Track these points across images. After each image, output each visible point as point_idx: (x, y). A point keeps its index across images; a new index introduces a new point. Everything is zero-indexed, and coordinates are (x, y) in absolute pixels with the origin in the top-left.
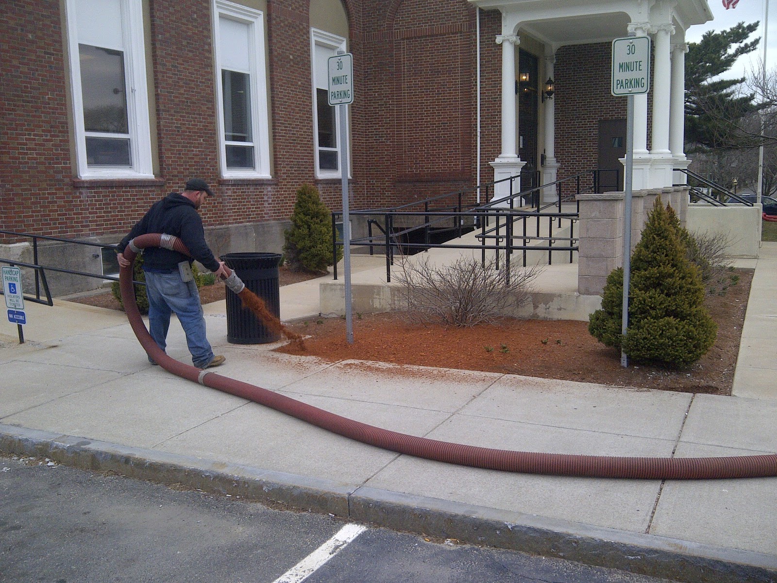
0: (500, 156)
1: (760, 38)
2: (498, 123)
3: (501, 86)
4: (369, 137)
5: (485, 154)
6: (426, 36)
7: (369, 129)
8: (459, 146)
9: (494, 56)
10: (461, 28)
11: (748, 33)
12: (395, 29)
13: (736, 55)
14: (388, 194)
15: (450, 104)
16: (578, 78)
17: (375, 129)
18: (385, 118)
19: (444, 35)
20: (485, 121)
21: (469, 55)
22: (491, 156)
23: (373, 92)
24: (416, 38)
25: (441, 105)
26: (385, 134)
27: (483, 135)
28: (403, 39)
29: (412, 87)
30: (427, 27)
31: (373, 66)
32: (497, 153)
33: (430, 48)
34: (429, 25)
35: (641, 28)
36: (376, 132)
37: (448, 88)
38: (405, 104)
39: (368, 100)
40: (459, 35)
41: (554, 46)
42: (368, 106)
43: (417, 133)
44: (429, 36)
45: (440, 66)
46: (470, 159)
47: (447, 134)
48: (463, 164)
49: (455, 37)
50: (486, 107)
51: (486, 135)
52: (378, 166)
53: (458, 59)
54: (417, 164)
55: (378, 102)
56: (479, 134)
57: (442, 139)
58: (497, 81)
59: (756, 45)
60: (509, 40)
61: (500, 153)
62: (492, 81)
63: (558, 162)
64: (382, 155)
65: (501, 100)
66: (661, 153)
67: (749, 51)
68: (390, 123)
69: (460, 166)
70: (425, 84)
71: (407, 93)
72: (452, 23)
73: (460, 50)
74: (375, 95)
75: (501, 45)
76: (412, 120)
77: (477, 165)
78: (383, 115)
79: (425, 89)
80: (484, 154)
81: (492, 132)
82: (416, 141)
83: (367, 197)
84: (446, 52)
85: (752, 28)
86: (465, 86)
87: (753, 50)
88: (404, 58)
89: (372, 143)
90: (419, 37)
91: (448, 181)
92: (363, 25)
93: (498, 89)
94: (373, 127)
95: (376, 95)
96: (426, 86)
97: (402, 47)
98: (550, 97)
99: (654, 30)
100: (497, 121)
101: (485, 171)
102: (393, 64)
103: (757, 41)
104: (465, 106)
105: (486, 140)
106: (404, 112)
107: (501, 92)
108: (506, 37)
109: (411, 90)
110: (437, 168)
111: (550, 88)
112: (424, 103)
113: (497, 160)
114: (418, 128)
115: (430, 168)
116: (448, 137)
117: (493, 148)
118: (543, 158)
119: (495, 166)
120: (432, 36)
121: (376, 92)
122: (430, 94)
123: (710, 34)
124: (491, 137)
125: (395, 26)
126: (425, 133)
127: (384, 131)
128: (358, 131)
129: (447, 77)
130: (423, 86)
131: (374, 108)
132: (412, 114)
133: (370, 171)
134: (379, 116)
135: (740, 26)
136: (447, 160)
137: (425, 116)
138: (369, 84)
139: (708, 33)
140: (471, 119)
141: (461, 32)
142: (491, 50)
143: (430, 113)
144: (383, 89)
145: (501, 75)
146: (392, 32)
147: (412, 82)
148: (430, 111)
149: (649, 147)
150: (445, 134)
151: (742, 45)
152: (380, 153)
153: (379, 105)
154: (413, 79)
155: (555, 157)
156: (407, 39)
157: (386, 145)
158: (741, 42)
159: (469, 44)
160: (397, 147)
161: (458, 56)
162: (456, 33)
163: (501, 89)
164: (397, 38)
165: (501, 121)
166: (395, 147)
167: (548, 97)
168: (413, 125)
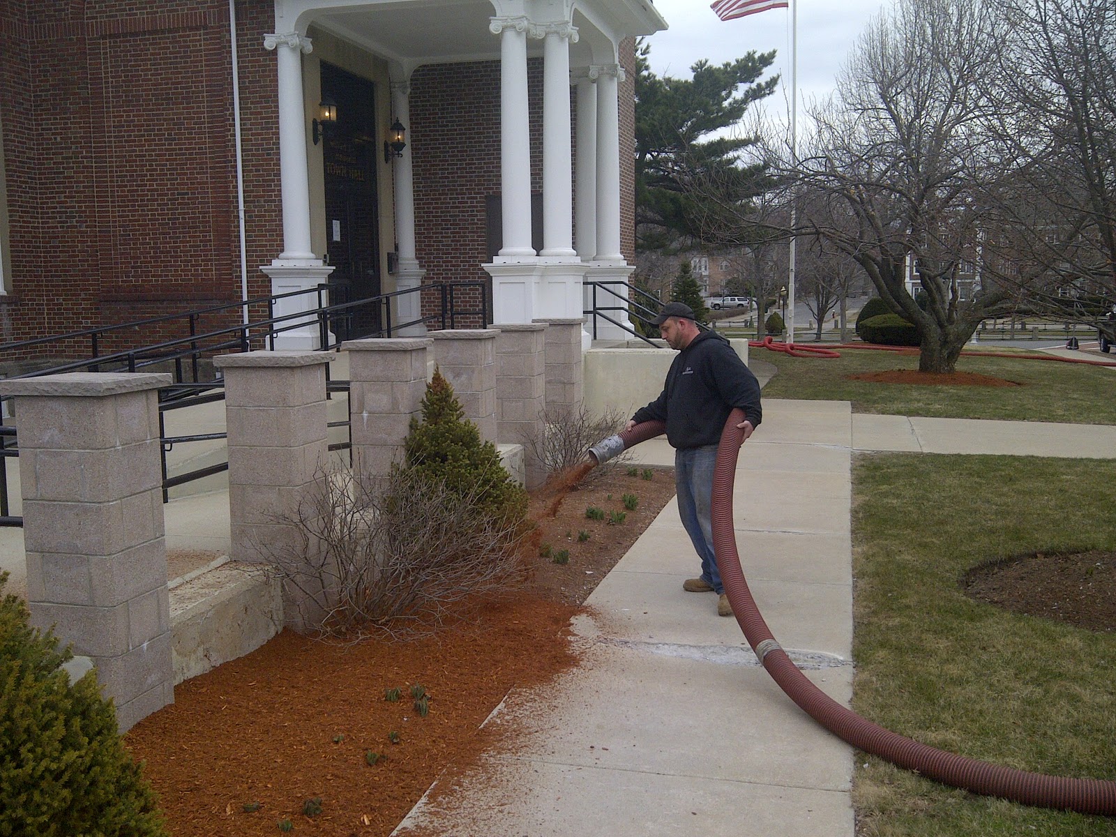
0: (282, 255)
1: (778, 76)
2: (275, 196)
3: (278, 128)
4: (48, 218)
5: (256, 251)
6: (144, 33)
7: (47, 203)
8: (210, 236)
9: (263, 71)
10: (205, 18)
11: (761, 69)
12: (88, 18)
13: (745, 101)
14: (87, 323)
15: (191, 159)
16: (449, 122)
17: (58, 203)
18: (75, 182)
19: (176, 32)
20: (252, 191)
21: (221, 70)
22: (266, 256)
23: (53, 134)
24: (126, 37)
25: (175, 160)
26: (77, 212)
27: (249, 216)
28: (104, 38)
29: (123, 126)
30: (145, 16)
31: (50, 85)
32: (277, 251)
33: (152, 54)
34: (147, 13)
35: (513, 27)
36: (61, 207)
37: (187, 129)
38: (112, 157)
39: (43, 149)
40: (202, 32)
41: (407, 65)
42: (44, 159)
43: (135, 211)
44: (150, 33)
45: (170, 89)
46: (230, 259)
47: (188, 213)
48: (218, 270)
49: (195, 35)
50: (253, 166)
51: (256, 216)
52: (68, 271)
53: (202, 76)
54: (138, 267)
55: (62, 153)
56: (242, 214)
57: (180, 223)
58: (271, 117)
59: (773, 87)
60: (288, 44)
61: (282, 251)
62: (262, 119)
63: (421, 267)
64: (74, 251)
65: (279, 154)
66: (558, 255)
67: (764, 95)
68: (84, 192)
69: (214, 272)
70: (145, 120)
71: (115, 137)
72: (188, 9)
73: (206, 60)
74: (55, 139)
75: (275, 52)
76: (126, 186)
77: (241, 272)
78: (73, 177)
79: (145, 131)
80: (253, 251)
81: (265, 211)
82: (134, 225)
83: (49, 328)
84: (181, 63)
85: (767, 60)
86: (217, 127)
87: (769, 94)
88: (106, 73)
89: (53, 228)
90: (132, 34)
91: (193, 300)
92: (29, 8)
93: (273, 134)
94: (54, 198)
95: (59, 139)
96: (148, 125)
97: (102, 51)
98: (398, 154)
99: (539, 33)
100: (274, 191)
101: (257, 282)
102: (87, 83)
103: (773, 82)
104: (217, 163)
105: (256, 226)
106: (111, 172)
107: (279, 138)
108: (283, 37)
109: (121, 131)
110: (172, 276)
111: (399, 137)
112: (145, 156)
113: (276, 263)
114: (137, 201)
115: (161, 276)
116: (189, 218)
117: (269, 241)
118: (393, 260)
119: (272, 273)
120: (155, 32)
121: (58, 134)
122: (155, 140)
123: (701, 65)
124: (265, 221)
125: (88, 13)
126: (148, 210)
127: (74, 207)
128: (20, 206)
129: (184, 108)
130: (143, 125)
131: (54, 163)
132: (126, 176)
133: (52, 281)
134: (65, 178)
135: (750, 57)
136: (191, 261)
137: (148, 180)
138: (44, 120)
139: (699, 63)
140: (227, 187)
141: (205, 27)
142: (258, 61)
143: (157, 175)
144: (70, 128)
145: (277, 107)
146: (82, 24)
147: (122, 116)
148: (156, 170)
149: (538, 243)
150: (184, 214)
151: (754, 86)
152: (68, 247)
153: (63, 158)
154: (124, 111)
155: (417, 258)
156: (111, 36)
157: (79, 232)
158: (752, 82)
159: (219, 49)
160: (100, 236)
161: (201, 71)
162: (197, 28)
163: (278, 134)
164: (93, 35)
165: (280, 191)
166: (96, 237)
167: (397, 152)
168: (127, 196)
